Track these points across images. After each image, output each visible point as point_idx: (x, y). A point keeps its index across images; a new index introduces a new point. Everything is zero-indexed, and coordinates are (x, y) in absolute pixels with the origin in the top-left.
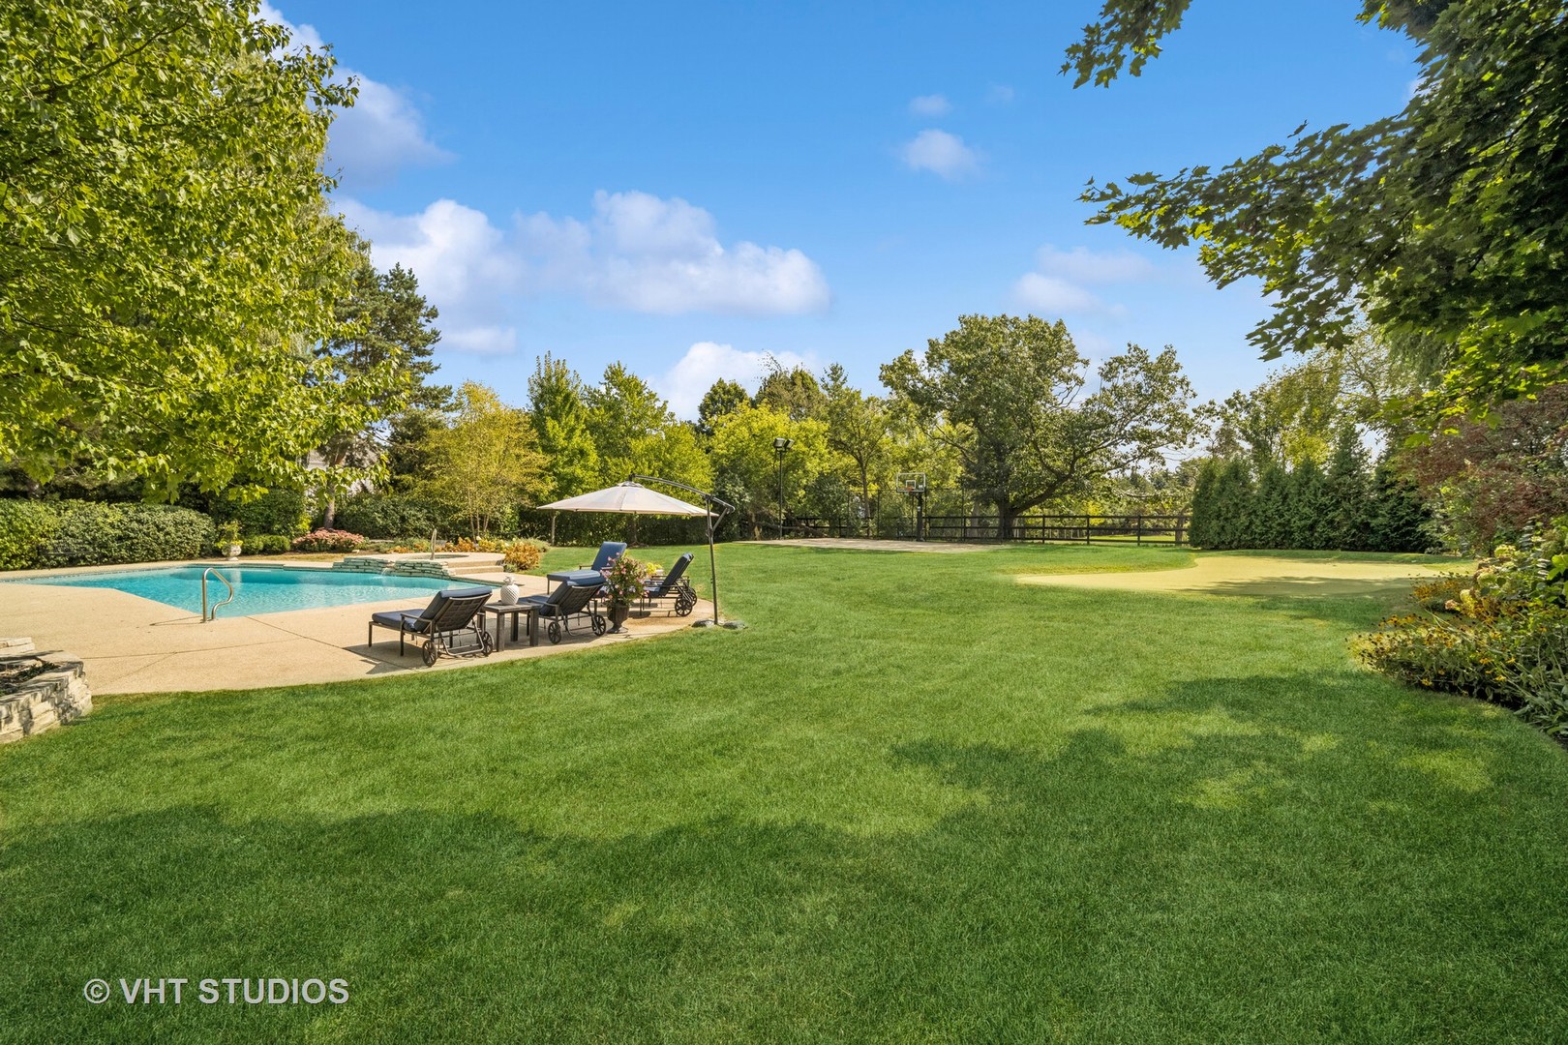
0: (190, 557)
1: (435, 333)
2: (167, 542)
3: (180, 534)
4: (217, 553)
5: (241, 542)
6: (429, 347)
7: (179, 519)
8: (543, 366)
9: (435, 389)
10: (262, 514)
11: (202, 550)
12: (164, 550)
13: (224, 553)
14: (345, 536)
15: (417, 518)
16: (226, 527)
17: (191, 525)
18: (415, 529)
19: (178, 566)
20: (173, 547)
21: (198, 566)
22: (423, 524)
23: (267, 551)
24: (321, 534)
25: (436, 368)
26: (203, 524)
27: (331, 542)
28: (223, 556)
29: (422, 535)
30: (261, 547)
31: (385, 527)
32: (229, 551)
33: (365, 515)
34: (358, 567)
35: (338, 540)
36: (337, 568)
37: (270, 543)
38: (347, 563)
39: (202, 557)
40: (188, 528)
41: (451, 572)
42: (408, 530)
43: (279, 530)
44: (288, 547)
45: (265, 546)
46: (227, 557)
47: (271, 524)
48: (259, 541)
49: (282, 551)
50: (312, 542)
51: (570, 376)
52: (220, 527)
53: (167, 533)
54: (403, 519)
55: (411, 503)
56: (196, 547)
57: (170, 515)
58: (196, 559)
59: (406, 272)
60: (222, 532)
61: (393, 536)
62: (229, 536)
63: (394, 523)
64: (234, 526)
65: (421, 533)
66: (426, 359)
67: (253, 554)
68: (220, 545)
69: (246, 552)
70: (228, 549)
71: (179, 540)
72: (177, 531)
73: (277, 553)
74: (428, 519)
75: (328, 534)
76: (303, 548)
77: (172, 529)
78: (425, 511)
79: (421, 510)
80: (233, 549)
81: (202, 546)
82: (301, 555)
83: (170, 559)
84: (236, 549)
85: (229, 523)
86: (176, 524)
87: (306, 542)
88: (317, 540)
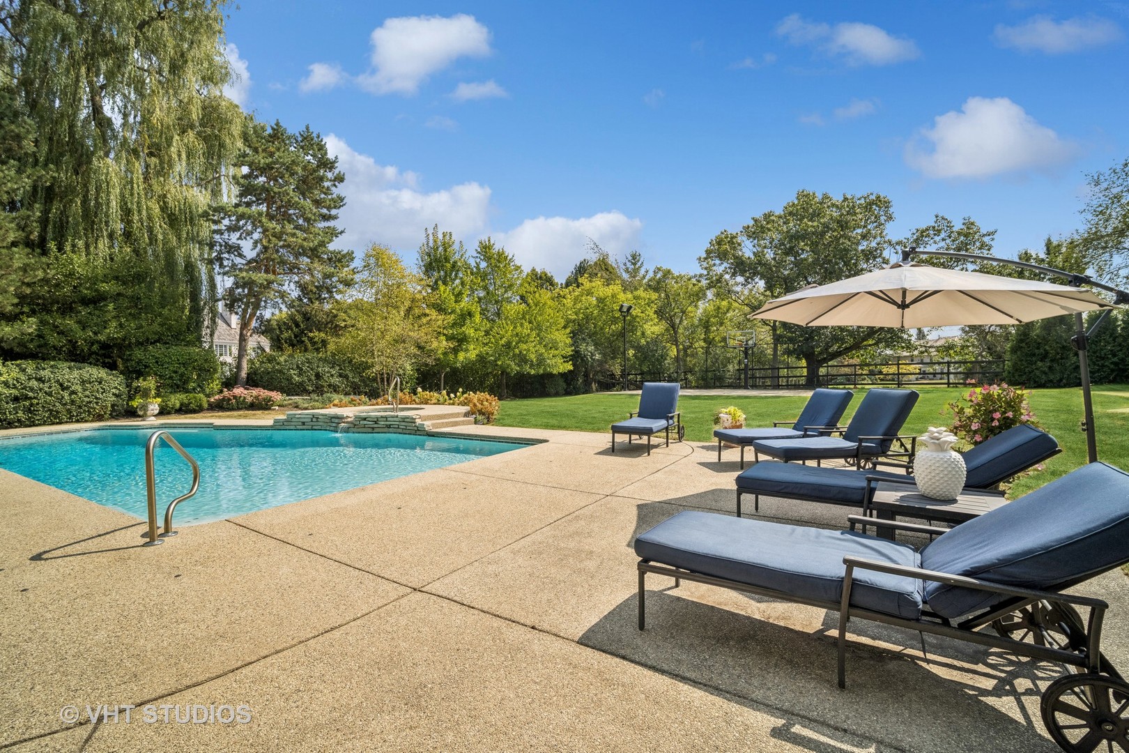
0: (100, 418)
1: (342, 199)
2: (73, 402)
3: (87, 393)
4: (131, 413)
5: (159, 400)
6: (334, 212)
7: (86, 376)
8: (431, 237)
9: (340, 253)
10: (176, 372)
11: (113, 410)
12: (69, 411)
13: (141, 413)
14: (264, 393)
15: (331, 375)
16: (141, 383)
17: (100, 383)
18: (330, 386)
19: (86, 428)
20: (80, 407)
21: (110, 427)
22: (336, 380)
23: (184, 410)
24: (238, 391)
25: (342, 232)
26: (114, 382)
27: (249, 400)
28: (139, 416)
29: (335, 391)
30: (178, 405)
31: (301, 384)
32: (146, 410)
33: (280, 372)
34: (303, 424)
35: (257, 397)
36: (278, 426)
37: (186, 401)
38: (289, 420)
39: (113, 417)
40: (97, 387)
41: (428, 425)
42: (323, 386)
43: (194, 389)
44: (206, 406)
45: (182, 404)
46: (143, 417)
47: (186, 382)
48: (176, 400)
49: (198, 410)
50: (229, 399)
51: (456, 247)
52: (135, 384)
53: (73, 392)
54: (318, 376)
55: (325, 360)
56: (106, 407)
57: (76, 373)
58: (107, 420)
59: (314, 135)
60: (137, 390)
61: (308, 393)
62: (145, 394)
63: (310, 380)
64: (150, 383)
65: (335, 389)
66: (331, 224)
67: (169, 413)
68: (135, 404)
69: (163, 412)
70: (144, 407)
71: (87, 399)
72: (85, 390)
73: (194, 411)
74: (340, 375)
75: (246, 392)
76: (220, 406)
77: (79, 388)
78: (338, 368)
79: (333, 367)
80: (151, 407)
81: (113, 406)
82: (220, 414)
83: (77, 421)
84: (154, 407)
85: (144, 380)
86: (83, 382)
87: (223, 399)
88: (235, 397)
